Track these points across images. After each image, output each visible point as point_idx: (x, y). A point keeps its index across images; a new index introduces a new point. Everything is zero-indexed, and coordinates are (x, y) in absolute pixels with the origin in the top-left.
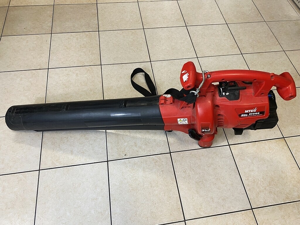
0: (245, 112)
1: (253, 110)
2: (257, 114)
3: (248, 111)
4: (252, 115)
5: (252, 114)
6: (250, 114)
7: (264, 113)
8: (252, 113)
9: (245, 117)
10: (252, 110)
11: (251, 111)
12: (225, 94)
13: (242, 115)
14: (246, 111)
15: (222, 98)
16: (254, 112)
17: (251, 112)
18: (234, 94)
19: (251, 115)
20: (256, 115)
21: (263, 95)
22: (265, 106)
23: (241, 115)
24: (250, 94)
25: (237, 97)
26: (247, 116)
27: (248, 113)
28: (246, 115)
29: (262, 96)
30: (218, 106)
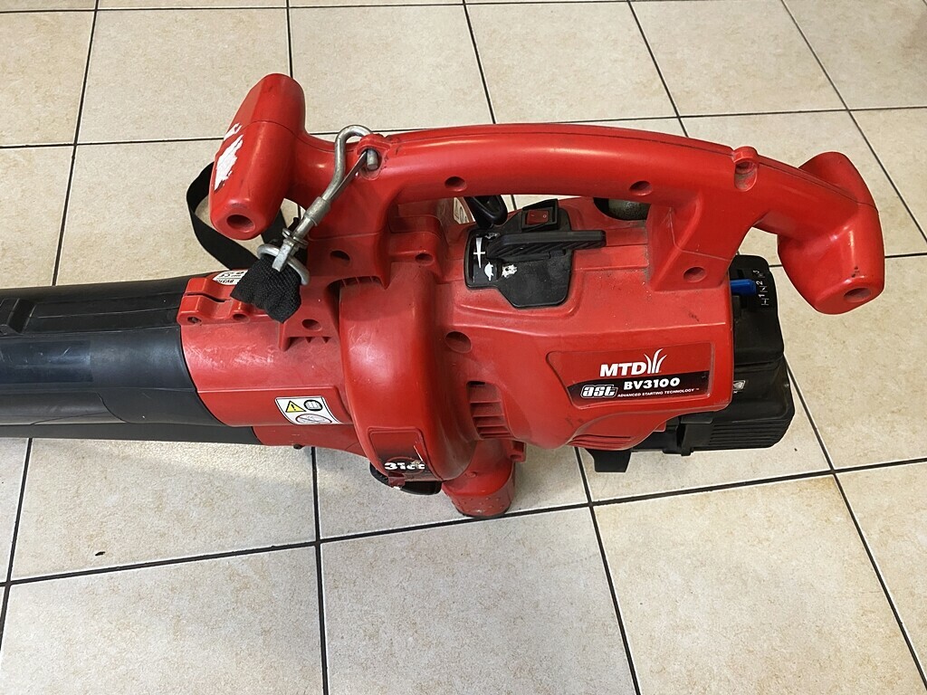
0: (602, 374)
1: (643, 365)
2: (669, 387)
3: (614, 367)
4: (642, 390)
5: (638, 387)
6: (628, 386)
7: (706, 379)
8: (638, 378)
9: (603, 399)
10: (635, 365)
11: (630, 369)
12: (498, 273)
13: (588, 392)
14: (605, 371)
15: (481, 292)
16: (652, 377)
17: (634, 372)
18: (542, 274)
19: (634, 390)
20: (660, 389)
21: (697, 279)
22: (707, 346)
23: (580, 387)
24: (628, 272)
25: (555, 293)
26: (615, 398)
27: (617, 382)
28: (609, 391)
29: (696, 286)
30: (458, 336)
